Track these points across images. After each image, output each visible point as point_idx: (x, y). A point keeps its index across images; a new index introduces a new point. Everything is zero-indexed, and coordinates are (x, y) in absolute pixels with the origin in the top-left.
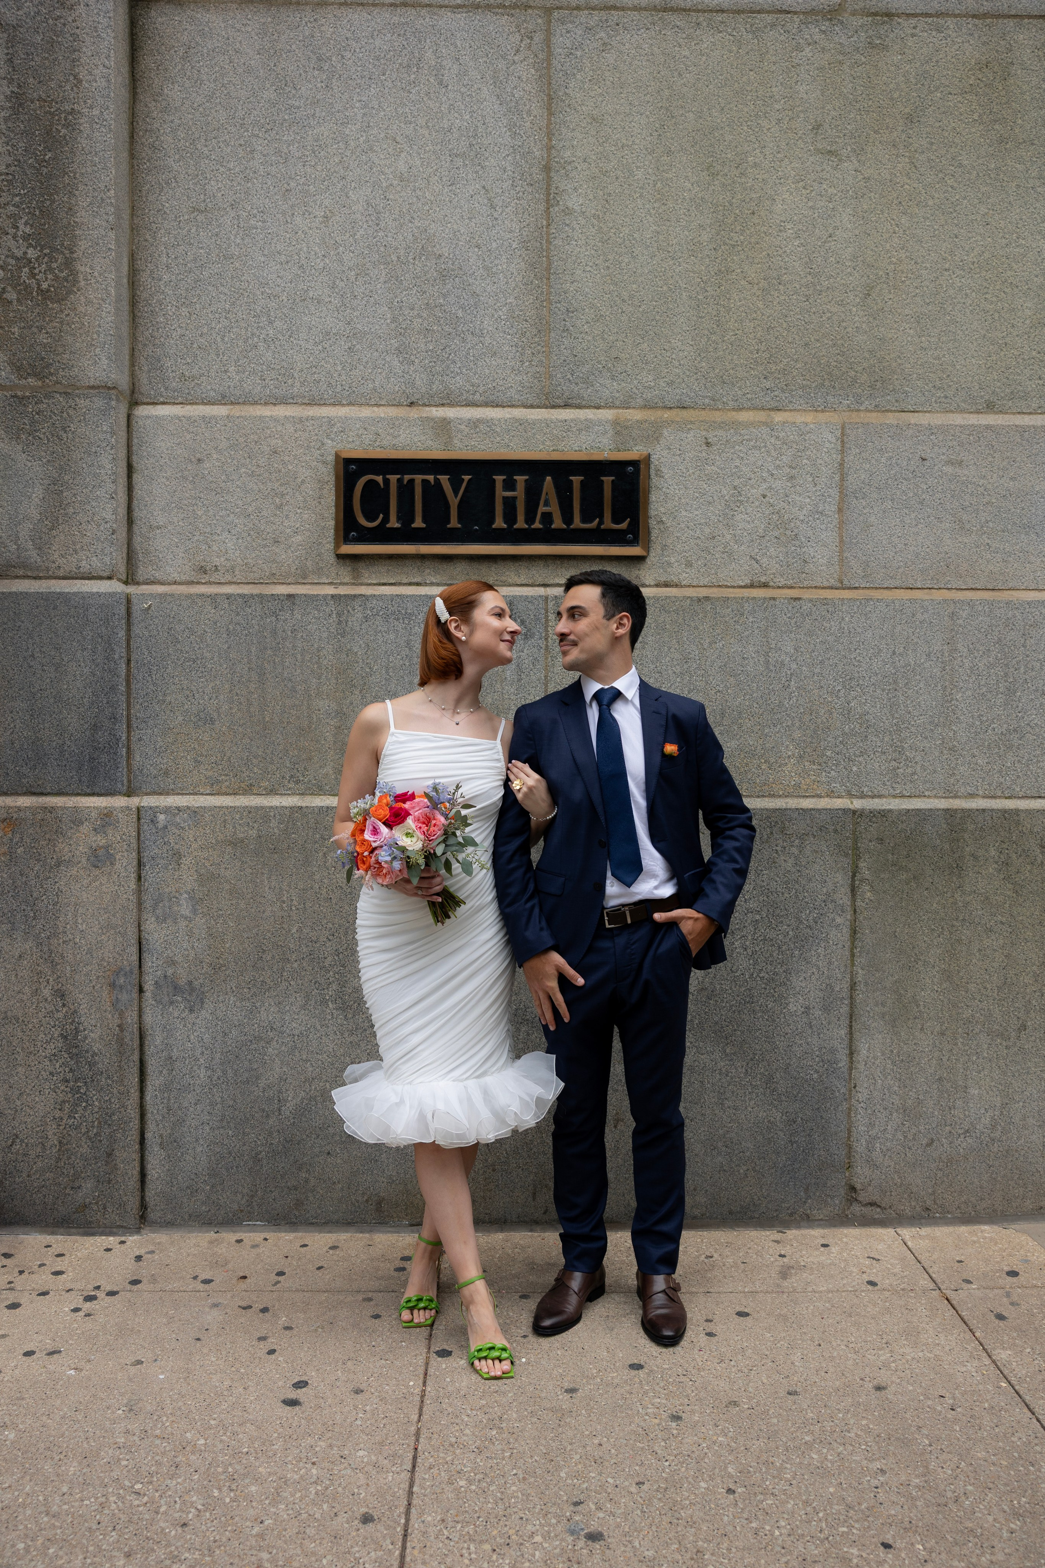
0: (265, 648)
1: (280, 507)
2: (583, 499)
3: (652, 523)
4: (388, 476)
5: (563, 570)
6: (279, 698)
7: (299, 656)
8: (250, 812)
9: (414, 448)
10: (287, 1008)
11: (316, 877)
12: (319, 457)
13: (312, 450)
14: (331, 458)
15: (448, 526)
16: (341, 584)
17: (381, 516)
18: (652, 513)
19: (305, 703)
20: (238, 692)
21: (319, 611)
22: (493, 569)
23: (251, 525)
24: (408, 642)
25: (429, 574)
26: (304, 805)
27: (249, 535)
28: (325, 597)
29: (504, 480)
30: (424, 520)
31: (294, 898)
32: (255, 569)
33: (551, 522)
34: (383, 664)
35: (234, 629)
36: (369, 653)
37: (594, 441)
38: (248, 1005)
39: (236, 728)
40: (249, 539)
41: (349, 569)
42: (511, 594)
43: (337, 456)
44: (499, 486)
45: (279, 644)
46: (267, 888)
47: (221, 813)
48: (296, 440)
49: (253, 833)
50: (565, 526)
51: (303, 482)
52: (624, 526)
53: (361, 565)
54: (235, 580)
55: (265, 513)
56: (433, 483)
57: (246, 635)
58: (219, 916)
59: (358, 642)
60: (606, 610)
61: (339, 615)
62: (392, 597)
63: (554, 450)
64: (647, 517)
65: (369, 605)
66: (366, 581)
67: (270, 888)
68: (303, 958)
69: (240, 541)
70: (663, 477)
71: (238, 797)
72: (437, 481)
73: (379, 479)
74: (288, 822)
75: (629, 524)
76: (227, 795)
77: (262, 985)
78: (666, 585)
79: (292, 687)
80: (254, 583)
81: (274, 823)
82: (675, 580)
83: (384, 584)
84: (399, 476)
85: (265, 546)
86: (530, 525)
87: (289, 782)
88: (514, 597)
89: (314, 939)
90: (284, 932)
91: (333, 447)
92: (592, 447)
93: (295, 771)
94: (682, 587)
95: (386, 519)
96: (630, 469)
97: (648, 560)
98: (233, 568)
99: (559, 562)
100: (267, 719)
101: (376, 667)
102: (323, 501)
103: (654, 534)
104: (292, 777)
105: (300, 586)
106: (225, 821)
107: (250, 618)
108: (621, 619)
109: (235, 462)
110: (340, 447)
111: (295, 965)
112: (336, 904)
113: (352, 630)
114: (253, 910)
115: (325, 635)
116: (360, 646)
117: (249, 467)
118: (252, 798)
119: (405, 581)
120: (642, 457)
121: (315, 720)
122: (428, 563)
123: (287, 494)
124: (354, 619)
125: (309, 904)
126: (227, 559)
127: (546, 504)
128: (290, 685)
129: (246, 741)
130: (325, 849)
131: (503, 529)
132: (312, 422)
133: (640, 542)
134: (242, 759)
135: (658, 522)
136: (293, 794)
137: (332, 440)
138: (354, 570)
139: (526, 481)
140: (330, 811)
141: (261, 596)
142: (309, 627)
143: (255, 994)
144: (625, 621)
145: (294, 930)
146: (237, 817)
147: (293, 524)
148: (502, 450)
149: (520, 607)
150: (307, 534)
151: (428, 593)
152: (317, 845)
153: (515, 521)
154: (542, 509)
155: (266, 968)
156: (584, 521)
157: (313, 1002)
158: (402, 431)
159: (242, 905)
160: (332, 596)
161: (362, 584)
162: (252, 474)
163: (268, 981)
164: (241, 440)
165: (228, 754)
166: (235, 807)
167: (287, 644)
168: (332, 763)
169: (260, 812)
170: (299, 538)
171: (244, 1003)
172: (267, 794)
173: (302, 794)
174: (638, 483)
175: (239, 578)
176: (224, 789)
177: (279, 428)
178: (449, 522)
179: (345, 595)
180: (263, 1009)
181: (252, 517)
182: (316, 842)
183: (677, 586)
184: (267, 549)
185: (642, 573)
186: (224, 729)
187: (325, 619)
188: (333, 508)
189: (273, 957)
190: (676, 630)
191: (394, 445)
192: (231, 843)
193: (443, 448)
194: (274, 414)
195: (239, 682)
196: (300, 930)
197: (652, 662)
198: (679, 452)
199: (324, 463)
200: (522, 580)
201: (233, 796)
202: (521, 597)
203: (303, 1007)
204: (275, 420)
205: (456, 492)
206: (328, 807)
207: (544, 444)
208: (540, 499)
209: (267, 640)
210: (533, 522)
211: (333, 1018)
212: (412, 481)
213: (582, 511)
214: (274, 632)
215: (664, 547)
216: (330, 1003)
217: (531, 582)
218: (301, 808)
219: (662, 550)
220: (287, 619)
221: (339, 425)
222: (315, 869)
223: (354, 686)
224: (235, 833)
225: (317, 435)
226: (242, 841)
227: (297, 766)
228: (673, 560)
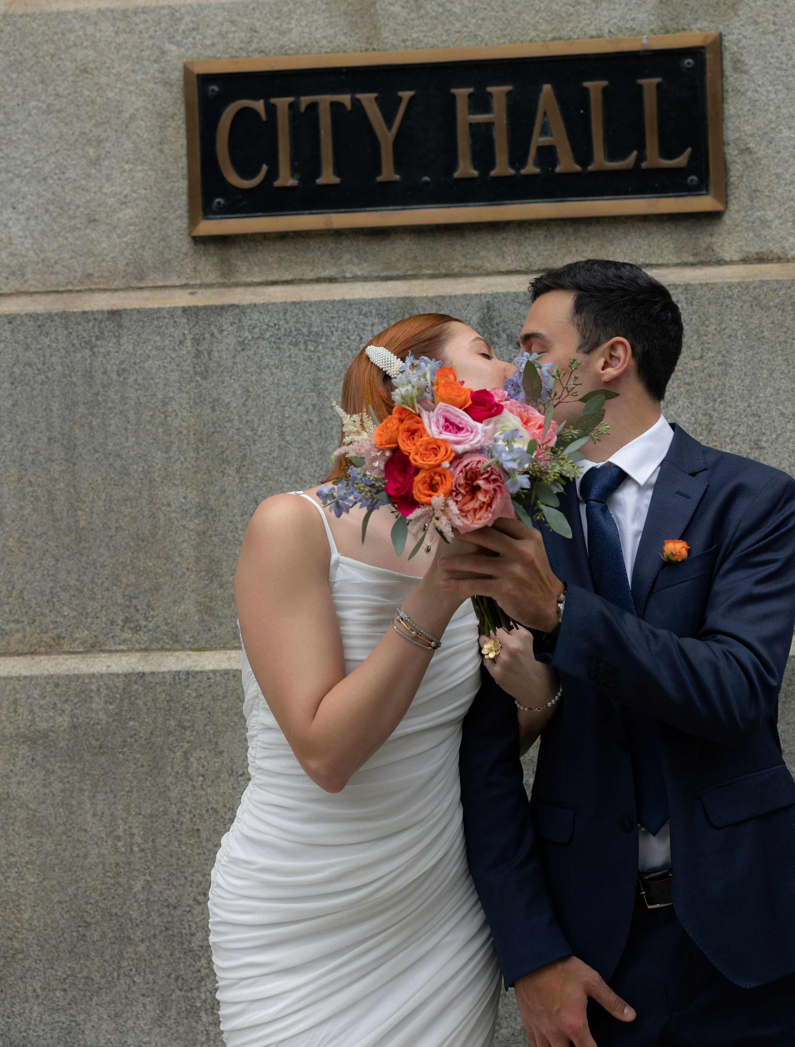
0: (75, 404)
1: (95, 162)
2: (608, 120)
3: (731, 152)
4: (273, 101)
5: (579, 242)
6: (101, 487)
7: (132, 415)
8: (57, 685)
9: (315, 50)
10: (130, 1024)
11: (171, 794)
12: (158, 75)
13: (146, 63)
14: (177, 75)
15: (379, 179)
16: (204, 286)
17: (265, 168)
18: (730, 135)
19: (145, 494)
20: (33, 479)
21: (163, 336)
22: (458, 247)
23: (49, 195)
24: (315, 383)
25: (350, 262)
26: (147, 669)
27: (47, 211)
28: (172, 311)
29: (470, 95)
30: (338, 171)
31: (135, 831)
32: (58, 268)
33: (554, 162)
34: (274, 421)
35: (22, 374)
36: (249, 403)
37: (623, 18)
38: (63, 1019)
39: (30, 540)
40: (46, 218)
41: (215, 260)
42: (489, 290)
43: (187, 71)
44: (462, 105)
45: (97, 394)
46: (89, 816)
47: (9, 687)
48: (118, 47)
49: (64, 721)
50: (578, 168)
51: (133, 117)
52: (681, 161)
53: (234, 252)
54: (25, 288)
55: (71, 174)
56: (349, 106)
57: (43, 383)
58: (10, 866)
59: (230, 386)
60: (583, 336)
61: (197, 341)
62: (286, 307)
63: (554, 39)
64: (722, 144)
65: (246, 322)
66: (244, 279)
67: (94, 815)
68: (155, 936)
69: (33, 222)
70: (746, 72)
71: (37, 658)
72: (357, 104)
73: (259, 105)
74: (122, 700)
75: (692, 158)
76: (20, 654)
77: (86, 984)
78: (761, 259)
79: (123, 467)
80: (57, 292)
81: (97, 703)
82: (777, 250)
83: (274, 283)
84: (291, 99)
85: (73, 229)
86: (518, 170)
87: (122, 629)
88: (495, 296)
89: (172, 901)
90: (120, 891)
91: (180, 57)
92: (620, 29)
93: (132, 610)
94: (788, 261)
95: (273, 173)
96: (688, 62)
97: (726, 218)
98: (22, 267)
99: (570, 230)
100: (82, 523)
101: (262, 428)
102: (166, 148)
103: (735, 171)
104: (126, 620)
105: (132, 294)
106: (15, 701)
107: (48, 355)
108: (613, 347)
109: (19, 91)
110: (191, 55)
111: (142, 948)
112: (208, 840)
113: (219, 365)
114: (67, 854)
115: (174, 376)
116: (234, 393)
117: (43, 97)
118: (61, 659)
119: (310, 275)
120: (709, 41)
121: (162, 522)
122: (346, 243)
123: (107, 139)
124: (222, 347)
125: (161, 841)
126: (11, 254)
127: (545, 131)
128: (118, 463)
129: (49, 562)
130: (186, 745)
131: (472, 179)
132: (143, 17)
133: (711, 187)
134: (42, 593)
135: (742, 152)
136: (130, 650)
137: (178, 44)
138: (223, 261)
139: (508, 94)
140: (191, 680)
141: (65, 316)
142: (147, 365)
143: (74, 1001)
144: (620, 352)
145: (138, 887)
146: (36, 693)
147: (119, 190)
148: (465, 44)
149: (505, 312)
150: (143, 204)
151: (348, 297)
152: (172, 739)
153: (492, 164)
154: (538, 140)
155: (92, 954)
156: (611, 156)
157: (173, 1013)
158: (294, 22)
159: (49, 847)
160: (185, 310)
161: (237, 285)
162: (48, 110)
163: (97, 977)
164: (28, 53)
165: (19, 586)
166: (31, 678)
167: (111, 394)
168: (194, 595)
169: (73, 685)
170: (129, 212)
171: (56, 1016)
172: (87, 652)
173: (146, 650)
174: (703, 86)
175: (32, 284)
176: (14, 646)
177: (90, 30)
178: (378, 171)
179: (205, 308)
180: (89, 1026)
181: (50, 181)
182: (170, 733)
183: (779, 260)
184: (76, 234)
185: (717, 241)
186: (11, 543)
187: (174, 350)
188: (184, 159)
189: (104, 935)
190: (782, 339)
191: (282, 47)
192: (26, 739)
193: (364, 46)
194: (80, 6)
195: (33, 462)
196: (147, 887)
197: (742, 397)
198: (773, 28)
199: (167, 84)
200: (509, 263)
201: (29, 658)
202: (506, 295)
203: (158, 1021)
204: (82, 17)
205: (389, 120)
206: (188, 673)
207: (536, 29)
208: (532, 124)
209: (78, 390)
210: (523, 163)
211: (208, 1040)
212: (313, 107)
213: (608, 140)
214: (89, 376)
215: (754, 194)
216: (203, 1014)
217: (523, 266)
218: (142, 675)
219: (751, 199)
220: (109, 353)
221: (188, 18)
222: (170, 779)
223: (226, 461)
224: (33, 721)
225: (152, 37)
226: (45, 735)
227: (134, 602)
228: (770, 215)
